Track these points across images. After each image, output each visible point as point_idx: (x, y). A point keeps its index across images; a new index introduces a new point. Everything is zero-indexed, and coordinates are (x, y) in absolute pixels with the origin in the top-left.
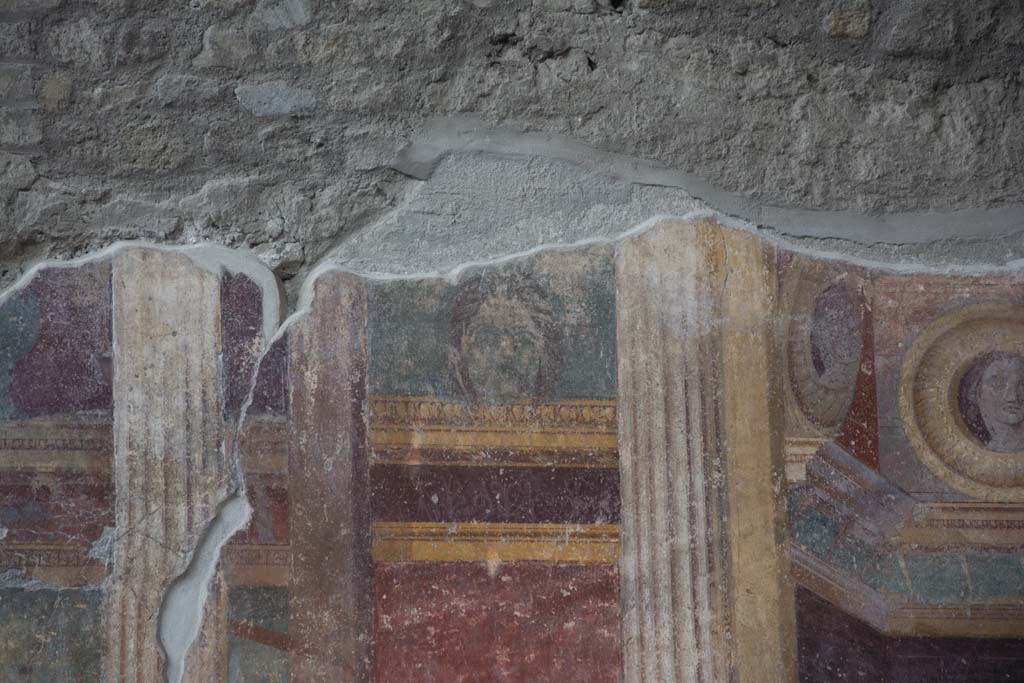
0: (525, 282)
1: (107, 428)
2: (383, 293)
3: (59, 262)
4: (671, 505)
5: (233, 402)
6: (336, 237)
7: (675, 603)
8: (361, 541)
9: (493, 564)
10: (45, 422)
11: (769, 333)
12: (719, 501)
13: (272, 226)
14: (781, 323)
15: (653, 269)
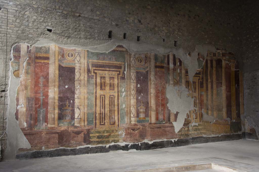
0: (45, 47)
1: (20, 53)
2: (36, 47)
3: (18, 44)
4: (52, 59)
5: (28, 52)
6: (34, 44)
7: (52, 65)
8: (35, 60)
9: (42, 62)
10: (17, 53)
11: (58, 51)
12: (55, 59)
13: (30, 43)
14: (59, 50)
15: (52, 47)
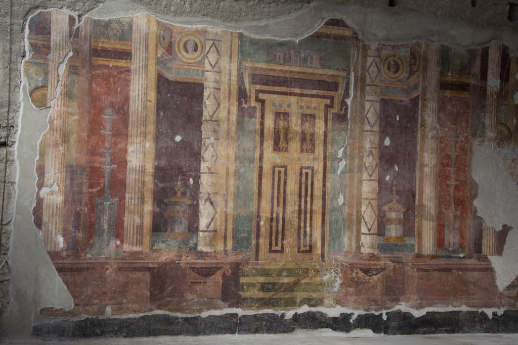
0: (118, 22)
1: (50, 38)
2: (95, 21)
3: (43, 10)
4: (139, 59)
5: (70, 36)
6: (88, 11)
7: (139, 74)
8: (90, 60)
9: (111, 65)
10: (40, 36)
11: (156, 33)
12: (147, 59)
13: (78, 8)
14: (159, 32)
15: (139, 22)
